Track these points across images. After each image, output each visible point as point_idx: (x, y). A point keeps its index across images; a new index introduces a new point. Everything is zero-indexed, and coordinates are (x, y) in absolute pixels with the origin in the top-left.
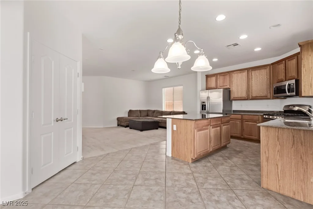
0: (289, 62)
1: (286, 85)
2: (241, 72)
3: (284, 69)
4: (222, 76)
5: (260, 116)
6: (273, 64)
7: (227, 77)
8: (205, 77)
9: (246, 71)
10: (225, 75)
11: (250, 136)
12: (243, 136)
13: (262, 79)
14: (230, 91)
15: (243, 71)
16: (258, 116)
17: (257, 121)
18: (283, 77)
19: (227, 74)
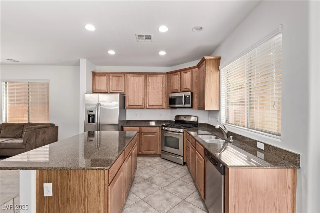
0: (185, 74)
1: (182, 96)
2: (138, 76)
3: (179, 80)
4: (116, 76)
5: (158, 128)
6: (168, 73)
7: (122, 79)
8: (92, 74)
9: (144, 75)
10: (119, 76)
11: (149, 150)
12: (141, 152)
13: (158, 87)
14: (125, 97)
15: (140, 75)
16: (156, 128)
17: (156, 133)
18: (178, 87)
19: (122, 75)
